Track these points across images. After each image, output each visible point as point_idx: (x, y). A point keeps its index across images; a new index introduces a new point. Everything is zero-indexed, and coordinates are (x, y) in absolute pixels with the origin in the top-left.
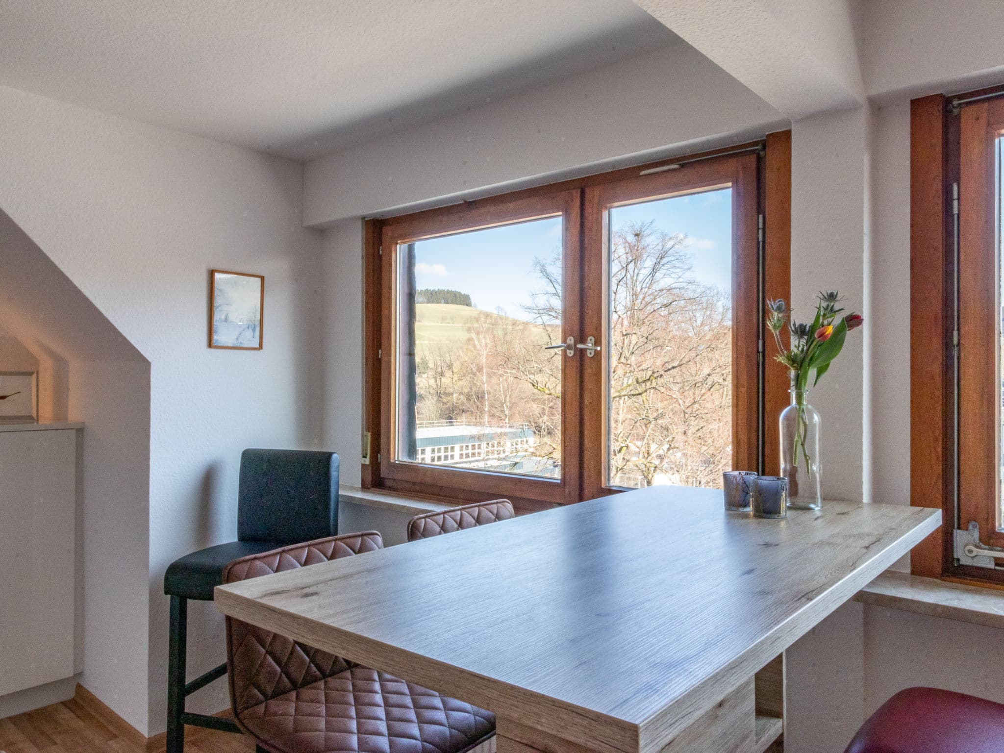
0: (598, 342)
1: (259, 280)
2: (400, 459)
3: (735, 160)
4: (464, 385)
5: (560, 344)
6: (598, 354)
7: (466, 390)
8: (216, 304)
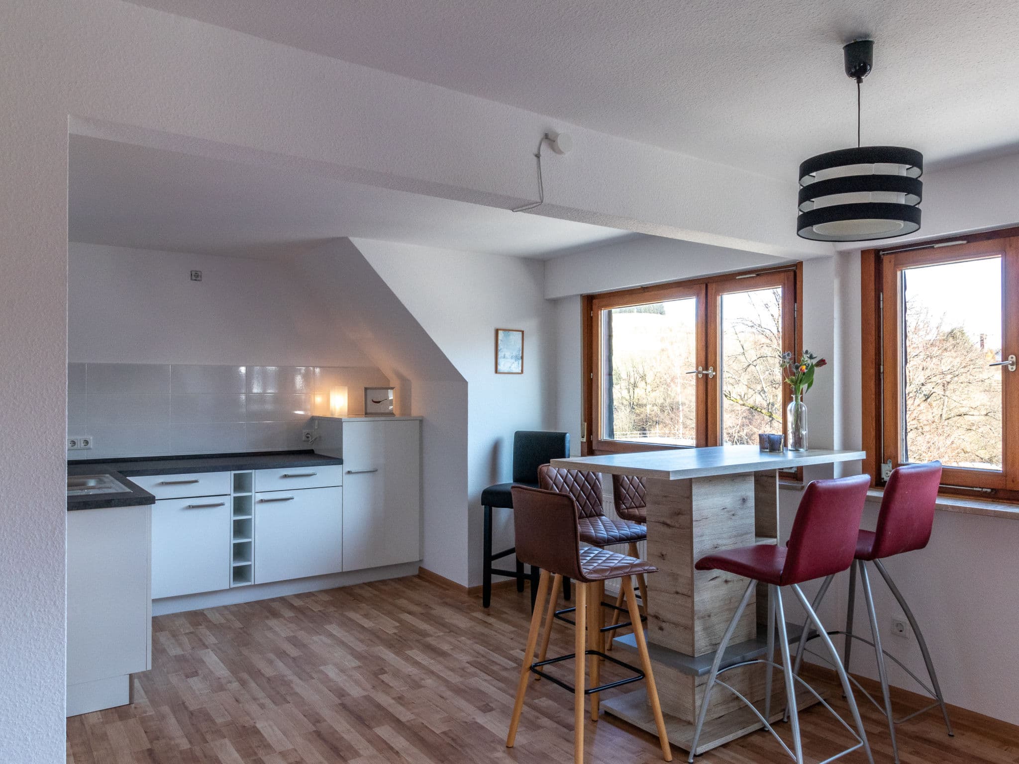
0: (715, 370)
1: (521, 333)
2: (604, 438)
3: (783, 274)
4: (657, 396)
5: (695, 371)
6: (715, 377)
7: (660, 401)
8: (499, 348)
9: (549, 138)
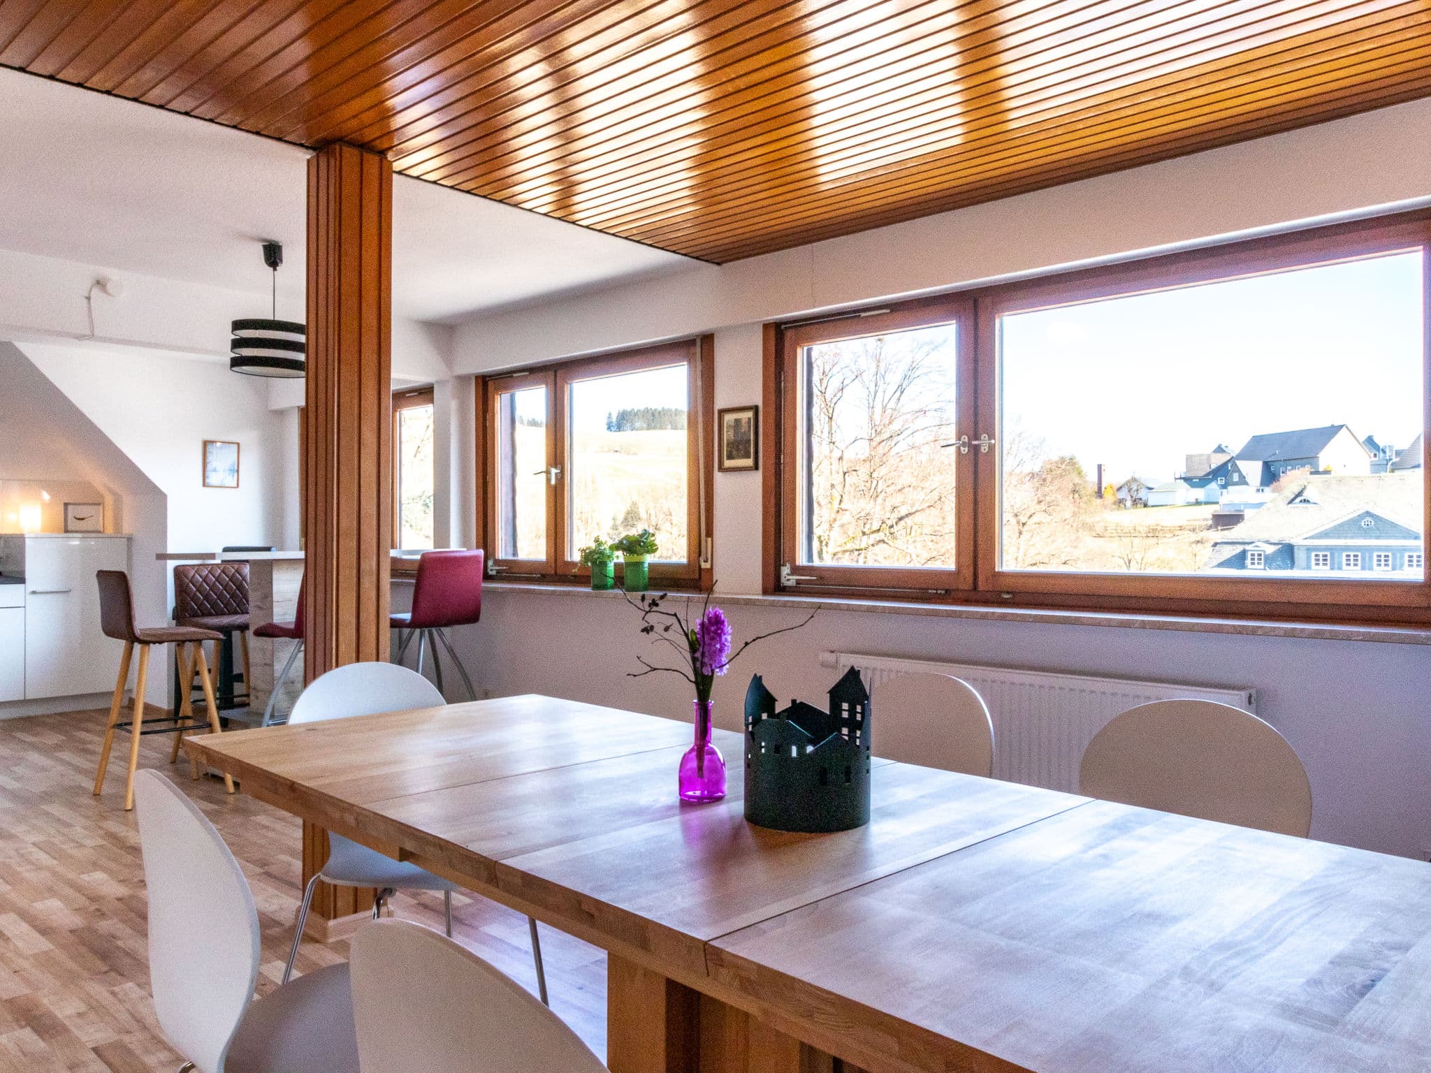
1: (236, 445)
8: (208, 461)
9: (100, 284)
